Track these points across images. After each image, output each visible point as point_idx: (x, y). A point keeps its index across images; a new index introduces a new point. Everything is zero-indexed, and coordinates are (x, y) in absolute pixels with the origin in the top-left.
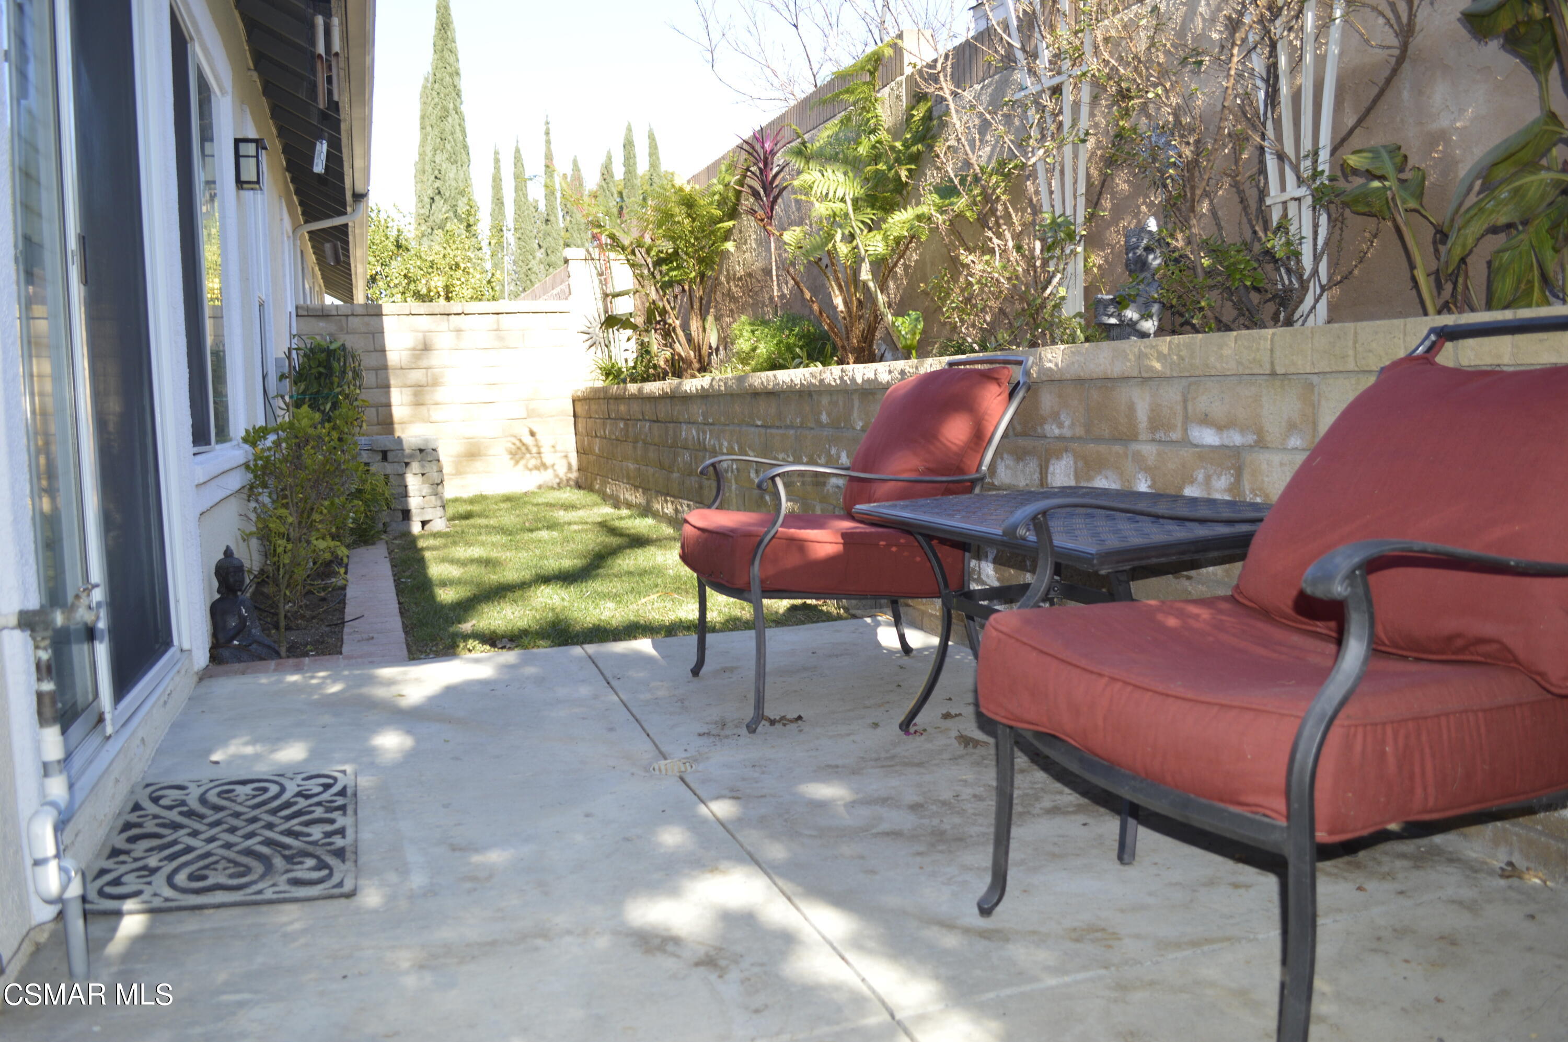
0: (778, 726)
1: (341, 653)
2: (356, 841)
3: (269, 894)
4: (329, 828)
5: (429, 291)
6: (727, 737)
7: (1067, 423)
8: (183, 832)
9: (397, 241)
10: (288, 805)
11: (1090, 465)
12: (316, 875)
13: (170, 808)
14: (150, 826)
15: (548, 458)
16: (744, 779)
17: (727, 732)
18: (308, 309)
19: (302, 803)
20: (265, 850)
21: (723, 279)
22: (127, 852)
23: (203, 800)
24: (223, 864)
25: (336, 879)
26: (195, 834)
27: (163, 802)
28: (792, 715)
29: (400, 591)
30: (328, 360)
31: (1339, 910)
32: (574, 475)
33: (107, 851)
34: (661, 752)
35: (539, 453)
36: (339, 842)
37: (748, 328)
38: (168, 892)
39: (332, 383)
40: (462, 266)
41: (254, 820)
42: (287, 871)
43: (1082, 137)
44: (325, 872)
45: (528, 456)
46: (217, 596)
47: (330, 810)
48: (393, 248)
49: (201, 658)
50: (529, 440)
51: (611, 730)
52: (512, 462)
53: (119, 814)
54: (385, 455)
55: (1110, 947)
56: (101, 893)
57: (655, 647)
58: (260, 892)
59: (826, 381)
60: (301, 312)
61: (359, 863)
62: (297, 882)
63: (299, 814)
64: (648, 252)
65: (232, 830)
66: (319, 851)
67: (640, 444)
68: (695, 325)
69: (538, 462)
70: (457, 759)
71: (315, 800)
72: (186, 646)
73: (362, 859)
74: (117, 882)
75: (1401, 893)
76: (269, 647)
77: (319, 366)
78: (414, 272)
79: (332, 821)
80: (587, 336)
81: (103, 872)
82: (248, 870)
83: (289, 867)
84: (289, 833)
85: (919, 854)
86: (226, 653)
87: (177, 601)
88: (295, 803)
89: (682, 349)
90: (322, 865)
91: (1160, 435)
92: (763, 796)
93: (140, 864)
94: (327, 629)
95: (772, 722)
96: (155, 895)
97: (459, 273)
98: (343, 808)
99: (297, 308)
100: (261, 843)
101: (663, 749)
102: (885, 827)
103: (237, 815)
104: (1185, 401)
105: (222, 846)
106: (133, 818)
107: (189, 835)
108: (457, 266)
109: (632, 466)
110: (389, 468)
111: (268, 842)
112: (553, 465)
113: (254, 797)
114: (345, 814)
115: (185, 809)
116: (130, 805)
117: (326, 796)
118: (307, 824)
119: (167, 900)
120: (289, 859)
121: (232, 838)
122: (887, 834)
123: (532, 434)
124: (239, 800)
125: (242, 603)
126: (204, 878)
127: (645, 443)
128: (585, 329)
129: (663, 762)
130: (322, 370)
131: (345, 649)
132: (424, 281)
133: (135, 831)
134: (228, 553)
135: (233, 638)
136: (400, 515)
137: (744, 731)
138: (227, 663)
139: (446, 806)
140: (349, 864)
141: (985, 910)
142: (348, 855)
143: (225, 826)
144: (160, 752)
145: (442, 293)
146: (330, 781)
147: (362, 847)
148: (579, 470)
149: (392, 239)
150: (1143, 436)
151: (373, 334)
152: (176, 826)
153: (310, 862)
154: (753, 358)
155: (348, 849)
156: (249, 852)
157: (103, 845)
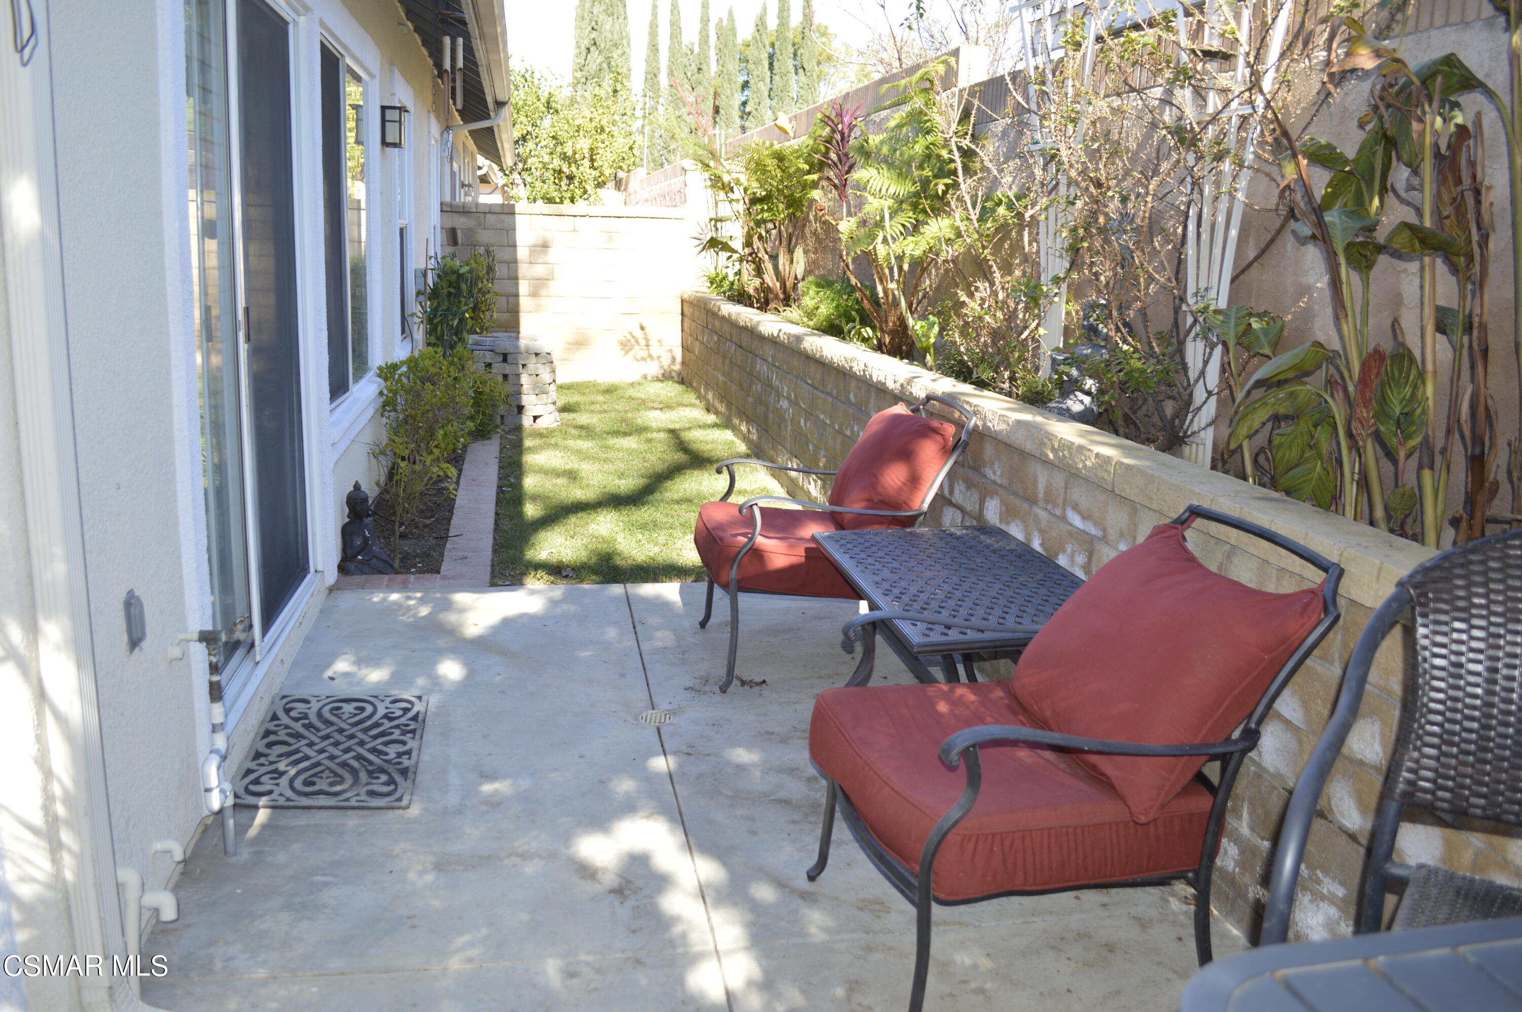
0: (747, 687)
1: (438, 572)
2: (417, 762)
3: (353, 803)
4: (401, 748)
5: (575, 153)
6: (705, 693)
7: (998, 473)
8: (304, 742)
9: (548, 103)
10: (377, 725)
11: (1009, 513)
12: (386, 789)
13: (296, 720)
14: (282, 735)
15: (655, 351)
16: (702, 737)
17: (707, 689)
18: (451, 205)
19: (387, 724)
20: (355, 764)
21: (811, 217)
22: (266, 756)
23: (319, 715)
24: (327, 772)
25: (398, 795)
26: (311, 745)
27: (294, 714)
28: (759, 679)
29: (498, 502)
30: (458, 282)
31: (1051, 913)
32: (677, 367)
33: (252, 755)
34: (652, 704)
35: (647, 346)
36: (406, 762)
37: (814, 288)
38: (289, 793)
39: (460, 302)
40: (607, 130)
41: (352, 737)
42: (368, 784)
43: (1071, 199)
44: (392, 787)
45: (637, 347)
46: (347, 520)
47: (404, 733)
48: (544, 109)
49: (331, 575)
50: (639, 334)
51: (623, 676)
52: (623, 352)
53: (262, 722)
54: (505, 358)
55: (879, 917)
56: (247, 791)
57: (681, 592)
58: (347, 800)
59: (854, 369)
60: (445, 208)
61: (417, 780)
62: (372, 794)
63: (383, 734)
64: (745, 190)
65: (336, 744)
66: (391, 769)
67: (727, 361)
68: (782, 260)
69: (644, 354)
70: (504, 692)
71: (396, 722)
72: (320, 568)
73: (419, 778)
74: (257, 782)
75: (1104, 905)
76: (385, 561)
77: (450, 286)
78: (562, 135)
79: (404, 743)
80: (698, 242)
81: (249, 772)
82: (342, 781)
83: (370, 780)
84: (373, 750)
85: (794, 822)
86: (351, 566)
87: (314, 534)
88: (382, 724)
89: (770, 279)
90: (391, 781)
91: (1049, 507)
92: (709, 755)
93: (272, 767)
94: (434, 542)
95: (743, 683)
96: (281, 795)
97: (604, 136)
98: (413, 731)
99: (442, 204)
100: (353, 758)
101: (654, 700)
102: (782, 795)
103: (341, 731)
104: (1066, 488)
105: (328, 758)
106: (271, 726)
107: (307, 745)
108: (602, 130)
109: (721, 378)
110: (508, 369)
111: (359, 757)
112: (659, 357)
113: (355, 715)
114: (413, 738)
115: (306, 722)
116: (270, 715)
117: (403, 720)
118: (386, 744)
119: (288, 800)
120: (370, 773)
121: (336, 752)
122: (780, 801)
123: (642, 328)
124: (345, 717)
125: (366, 526)
126: (314, 784)
127: (731, 362)
128: (698, 236)
129: (650, 712)
130: (452, 290)
131: (444, 567)
132: (570, 143)
133: (272, 738)
134: (357, 487)
135: (358, 554)
136: (516, 410)
137: (718, 691)
138: (352, 574)
139: (485, 737)
140: (409, 782)
141: (812, 878)
142: (410, 774)
143: (332, 740)
144: (295, 664)
145: (587, 155)
146: (409, 706)
147: (421, 767)
148: (683, 363)
149: (543, 100)
150: (1040, 504)
151: (507, 231)
152: (298, 736)
153: (384, 778)
154: (815, 315)
155: (411, 770)
156: (344, 765)
157: (250, 748)
